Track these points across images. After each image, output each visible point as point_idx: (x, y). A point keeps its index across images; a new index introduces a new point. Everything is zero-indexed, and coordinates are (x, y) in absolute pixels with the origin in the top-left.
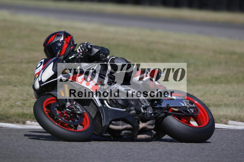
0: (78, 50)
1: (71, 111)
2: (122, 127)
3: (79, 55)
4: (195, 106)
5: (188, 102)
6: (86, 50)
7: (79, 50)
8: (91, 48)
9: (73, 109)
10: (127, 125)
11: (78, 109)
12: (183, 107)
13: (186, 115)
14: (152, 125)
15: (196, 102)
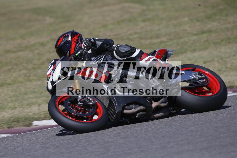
0: (82, 46)
1: (83, 104)
2: (136, 110)
3: (85, 50)
4: (204, 76)
5: (197, 74)
6: (90, 45)
7: (84, 45)
8: (94, 42)
9: (86, 101)
10: (140, 107)
11: (90, 100)
12: (193, 79)
13: (196, 87)
14: (165, 102)
15: (207, 72)
